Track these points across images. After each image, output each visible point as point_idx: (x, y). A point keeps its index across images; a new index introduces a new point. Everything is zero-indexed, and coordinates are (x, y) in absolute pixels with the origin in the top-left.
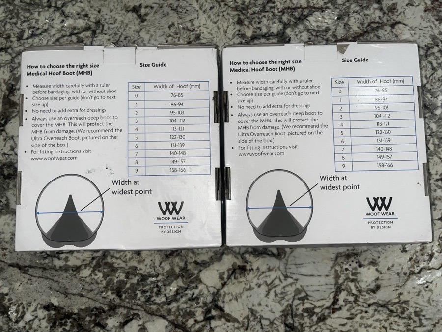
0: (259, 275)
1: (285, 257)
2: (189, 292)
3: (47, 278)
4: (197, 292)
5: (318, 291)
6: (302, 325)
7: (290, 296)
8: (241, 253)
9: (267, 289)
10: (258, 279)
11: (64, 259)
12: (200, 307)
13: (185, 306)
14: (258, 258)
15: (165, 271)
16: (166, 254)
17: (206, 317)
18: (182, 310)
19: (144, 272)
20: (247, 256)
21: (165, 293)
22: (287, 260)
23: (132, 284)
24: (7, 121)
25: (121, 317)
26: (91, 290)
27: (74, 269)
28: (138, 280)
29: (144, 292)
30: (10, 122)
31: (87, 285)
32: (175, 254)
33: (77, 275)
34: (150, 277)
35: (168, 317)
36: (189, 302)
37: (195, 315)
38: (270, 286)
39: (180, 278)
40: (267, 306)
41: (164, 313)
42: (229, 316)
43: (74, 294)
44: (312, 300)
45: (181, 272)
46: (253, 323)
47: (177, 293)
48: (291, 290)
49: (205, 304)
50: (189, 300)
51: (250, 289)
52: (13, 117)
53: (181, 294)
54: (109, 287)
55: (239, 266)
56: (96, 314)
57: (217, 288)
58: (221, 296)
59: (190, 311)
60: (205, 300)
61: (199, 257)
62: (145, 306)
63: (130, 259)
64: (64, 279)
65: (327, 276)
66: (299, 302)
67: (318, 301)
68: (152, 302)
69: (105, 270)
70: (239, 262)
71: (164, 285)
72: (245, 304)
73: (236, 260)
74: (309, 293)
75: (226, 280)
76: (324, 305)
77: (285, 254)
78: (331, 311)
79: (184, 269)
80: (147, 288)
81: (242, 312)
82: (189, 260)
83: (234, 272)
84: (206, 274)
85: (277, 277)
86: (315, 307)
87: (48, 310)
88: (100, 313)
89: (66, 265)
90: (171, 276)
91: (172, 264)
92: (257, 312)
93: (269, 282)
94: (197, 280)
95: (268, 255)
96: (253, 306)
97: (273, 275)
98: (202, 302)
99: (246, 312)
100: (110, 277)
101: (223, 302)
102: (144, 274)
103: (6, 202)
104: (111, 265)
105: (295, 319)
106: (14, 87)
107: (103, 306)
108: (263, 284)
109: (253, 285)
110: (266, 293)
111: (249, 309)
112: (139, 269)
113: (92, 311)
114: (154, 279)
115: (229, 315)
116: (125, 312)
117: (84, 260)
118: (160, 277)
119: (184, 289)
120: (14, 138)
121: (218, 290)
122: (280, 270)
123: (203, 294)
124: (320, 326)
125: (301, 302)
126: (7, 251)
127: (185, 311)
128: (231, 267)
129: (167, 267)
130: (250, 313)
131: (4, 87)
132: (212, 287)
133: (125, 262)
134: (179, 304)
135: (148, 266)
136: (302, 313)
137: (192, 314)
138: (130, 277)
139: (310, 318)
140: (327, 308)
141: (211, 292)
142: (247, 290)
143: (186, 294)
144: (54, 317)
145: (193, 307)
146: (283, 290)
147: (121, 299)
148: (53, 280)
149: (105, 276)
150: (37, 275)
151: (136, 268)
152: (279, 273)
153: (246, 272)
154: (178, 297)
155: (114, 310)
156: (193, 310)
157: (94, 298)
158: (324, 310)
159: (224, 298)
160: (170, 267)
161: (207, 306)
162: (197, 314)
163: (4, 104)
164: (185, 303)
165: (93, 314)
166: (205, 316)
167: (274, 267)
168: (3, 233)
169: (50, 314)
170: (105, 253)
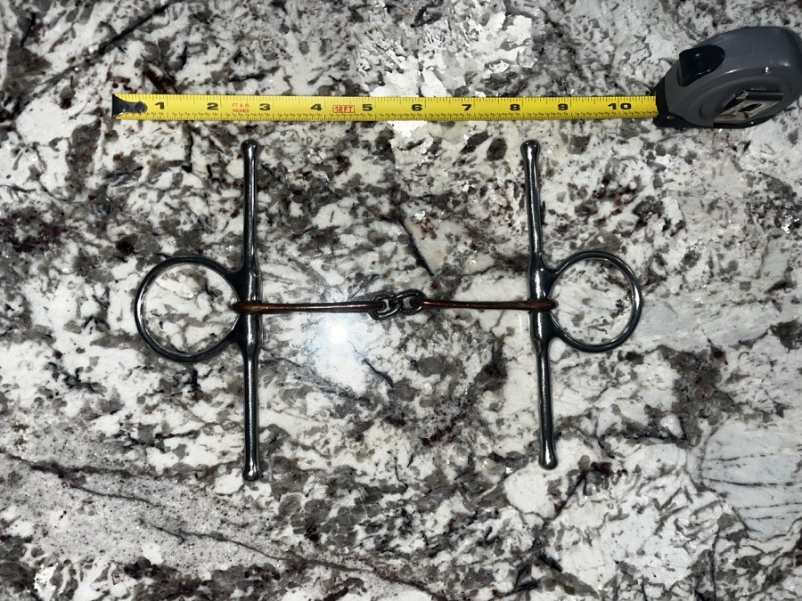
0: (639, 484)
1: (698, 442)
2: (480, 526)
3: (132, 498)
4: (497, 525)
5: (770, 517)
6: (732, 594)
7: (710, 531)
8: (599, 434)
9: (658, 518)
10: (638, 494)
11: (174, 451)
12: (506, 560)
13: (469, 559)
14: (638, 446)
15: (422, 477)
16: (423, 436)
17: (520, 584)
18: (462, 568)
19: (373, 480)
20: (612, 441)
21: (422, 528)
22: (703, 451)
23: (342, 510)
24: (21, 105)
25: (318, 587)
26: (245, 526)
27: (200, 474)
28: (357, 501)
29: (372, 527)
30: (29, 107)
31: (232, 513)
32: (445, 438)
33: (208, 489)
34: (387, 492)
35: (430, 586)
36: (479, 549)
37: (493, 579)
38: (666, 510)
39: (458, 493)
40: (656, 555)
41: (421, 576)
42: (571, 581)
43: (201, 536)
44: (756, 539)
45: (459, 481)
46: (625, 595)
47: (451, 527)
48: (711, 518)
49: (517, 553)
50: (479, 543)
51: (620, 517)
52: (36, 95)
53: (461, 532)
54: (288, 518)
55: (594, 464)
56: (256, 582)
57: (545, 515)
58: (553, 535)
59: (482, 571)
60: (518, 544)
61: (501, 444)
62: (374, 560)
63: (338, 450)
64: (175, 498)
65: (789, 484)
66: (729, 544)
67: (769, 539)
68: (392, 550)
69: (277, 477)
70: (594, 456)
71: (420, 511)
72: (608, 552)
73: (586, 451)
74: (750, 523)
75: (564, 497)
76: (780, 549)
77: (699, 436)
78: (795, 561)
79: (468, 473)
80: (381, 517)
81: (602, 570)
82: (480, 452)
83: (583, 477)
84: (518, 483)
85: (680, 489)
86: (763, 553)
87: (137, 577)
88: (267, 579)
89: (180, 465)
90: (436, 488)
91: (438, 461)
92: (634, 569)
93: (662, 502)
94: (498, 498)
95: (661, 438)
96: (627, 556)
97: (671, 484)
98: (509, 548)
99: (611, 571)
100: (289, 494)
101: (559, 548)
102: (371, 485)
103: (21, 310)
104: (291, 465)
105: (718, 582)
106: (38, 21)
107: (273, 562)
108: (649, 505)
109: (626, 509)
110: (655, 526)
111: (617, 562)
112: (359, 472)
113: (247, 574)
114: (396, 498)
115: (571, 578)
116: (327, 575)
117: (224, 454)
118: (410, 493)
119: (468, 520)
120: (39, 148)
121: (547, 521)
122: (687, 473)
123: (512, 530)
124: (770, 594)
125: (733, 543)
126: (28, 431)
127: (470, 569)
128: (577, 468)
129: (426, 467)
130: (619, 571)
131: (12, 20)
132: (532, 513)
133: (326, 456)
134: (455, 554)
135: (382, 467)
136: (733, 567)
137: (485, 578)
138: (339, 492)
139: (749, 579)
140: (787, 555)
141: (531, 526)
142: (613, 519)
143: (473, 532)
144: (150, 592)
145: (489, 561)
146: (693, 518)
147: (318, 546)
148: (148, 502)
149: (278, 491)
150: (108, 491)
151: (353, 470)
152: (685, 481)
153: (609, 479)
154: (454, 537)
155: (300, 572)
156: (488, 567)
157: (250, 545)
158: (780, 559)
159: (559, 539)
160: (434, 468)
161: (521, 559)
162: (498, 577)
163: (13, 62)
164: (471, 551)
165: (249, 583)
166: (517, 581)
167: (673, 467)
168: (17, 386)
169: (142, 585)
170: (277, 435)
